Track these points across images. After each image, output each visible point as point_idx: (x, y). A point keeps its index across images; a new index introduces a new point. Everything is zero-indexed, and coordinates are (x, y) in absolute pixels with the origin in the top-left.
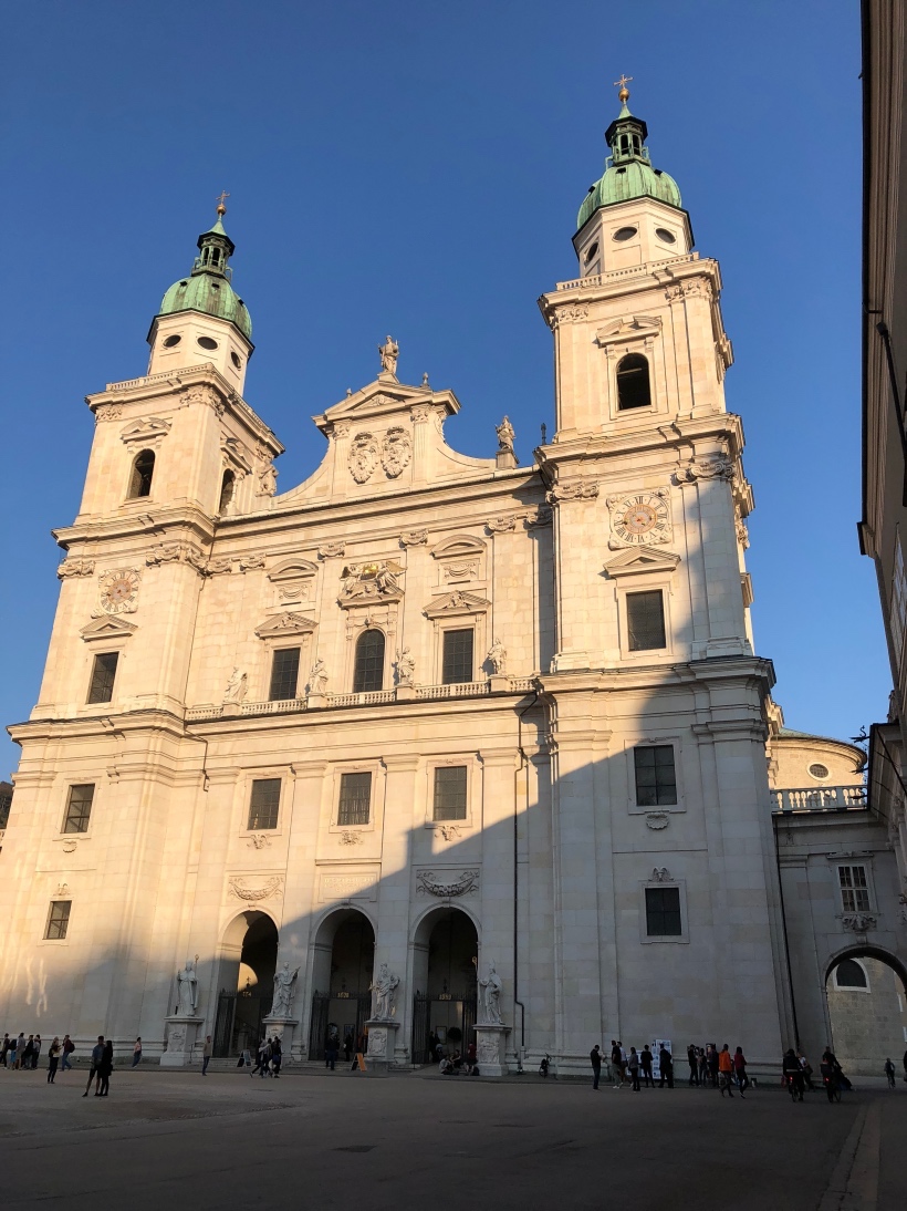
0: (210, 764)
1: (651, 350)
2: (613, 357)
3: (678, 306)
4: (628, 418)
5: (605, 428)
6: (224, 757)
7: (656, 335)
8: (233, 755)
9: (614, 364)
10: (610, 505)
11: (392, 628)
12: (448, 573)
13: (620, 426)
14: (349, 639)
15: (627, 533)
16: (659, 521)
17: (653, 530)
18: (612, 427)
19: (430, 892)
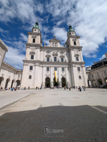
1: (76, 41)
4: (75, 45)
9: (73, 42)
10: (74, 51)
11: (57, 57)
12: (61, 54)
14: (53, 58)
16: (77, 53)
19: (62, 76)
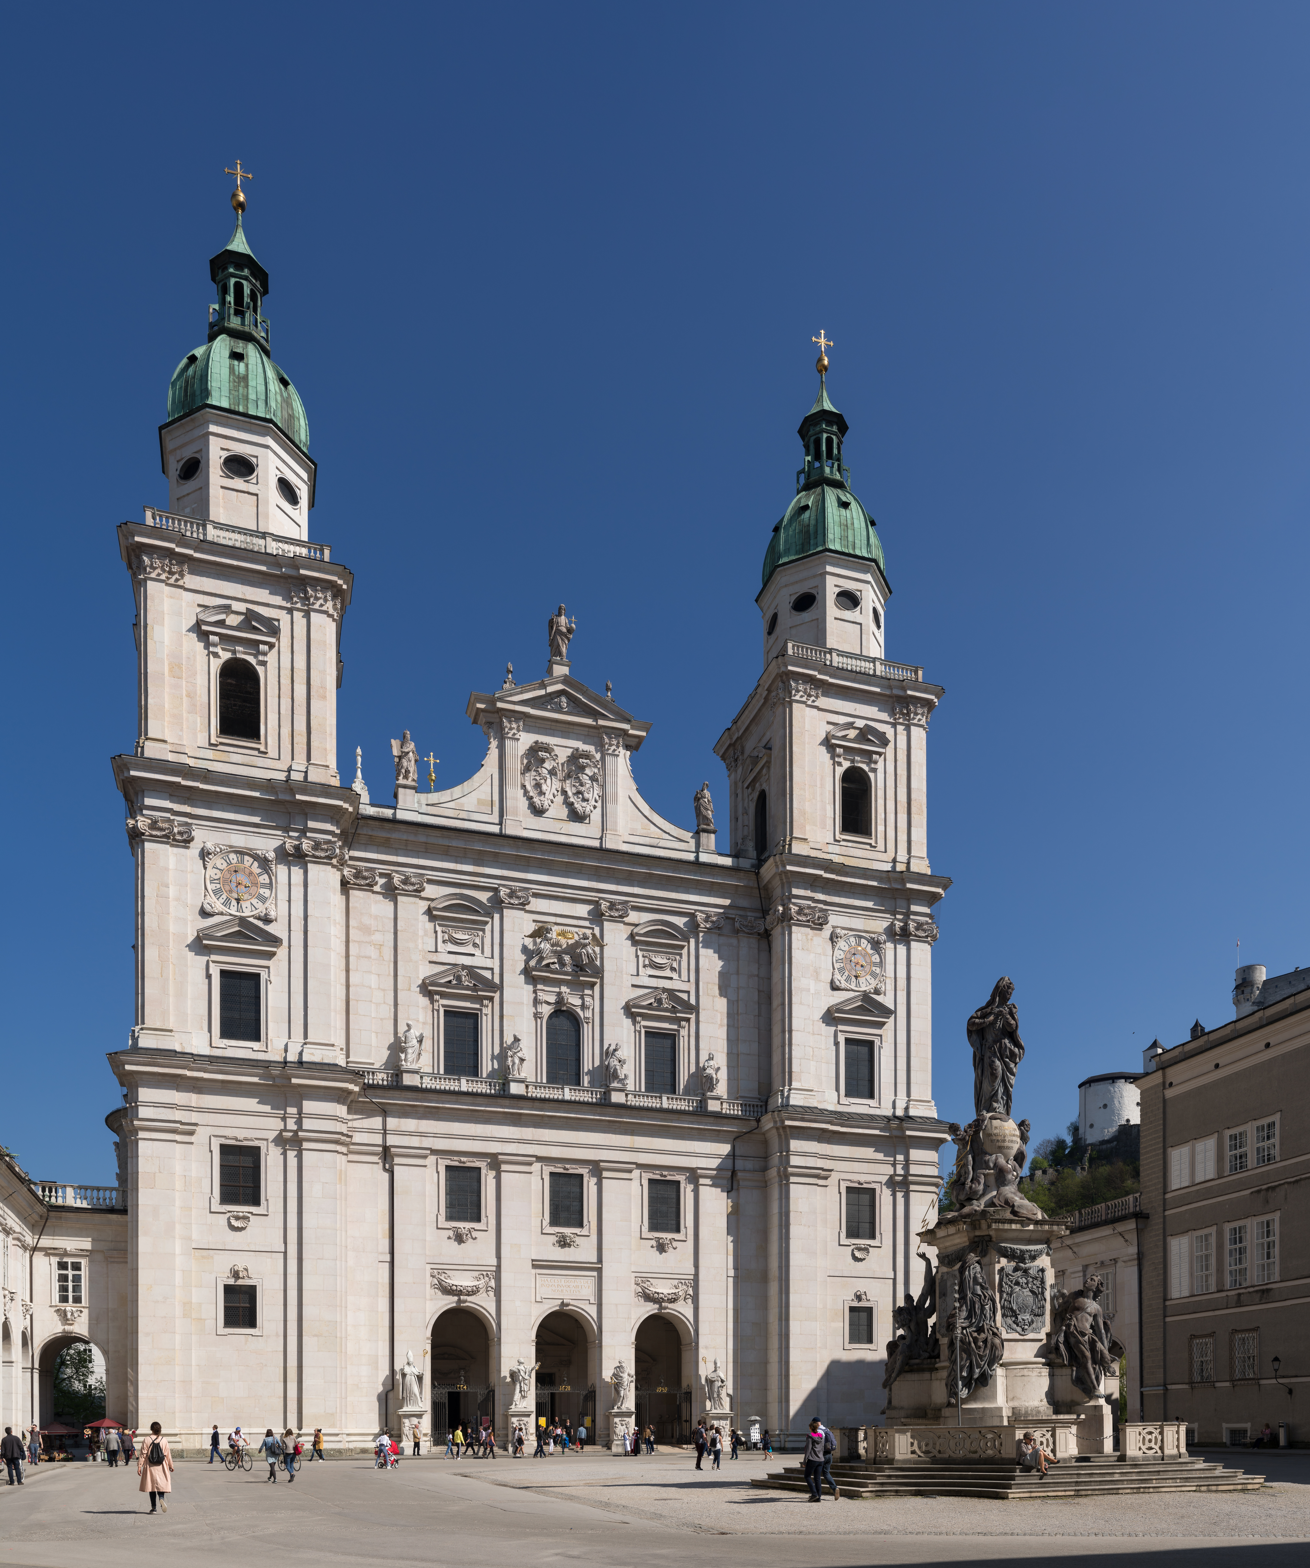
0: (391, 1140)
1: (874, 770)
2: (840, 764)
3: (900, 728)
4: (850, 844)
5: (831, 848)
6: (411, 1134)
7: (880, 754)
8: (422, 1135)
9: (840, 771)
10: (835, 940)
11: (589, 1014)
12: (647, 962)
13: (844, 851)
14: (537, 1016)
15: (846, 974)
16: (874, 969)
17: (868, 977)
18: (836, 849)
19: (648, 1297)
